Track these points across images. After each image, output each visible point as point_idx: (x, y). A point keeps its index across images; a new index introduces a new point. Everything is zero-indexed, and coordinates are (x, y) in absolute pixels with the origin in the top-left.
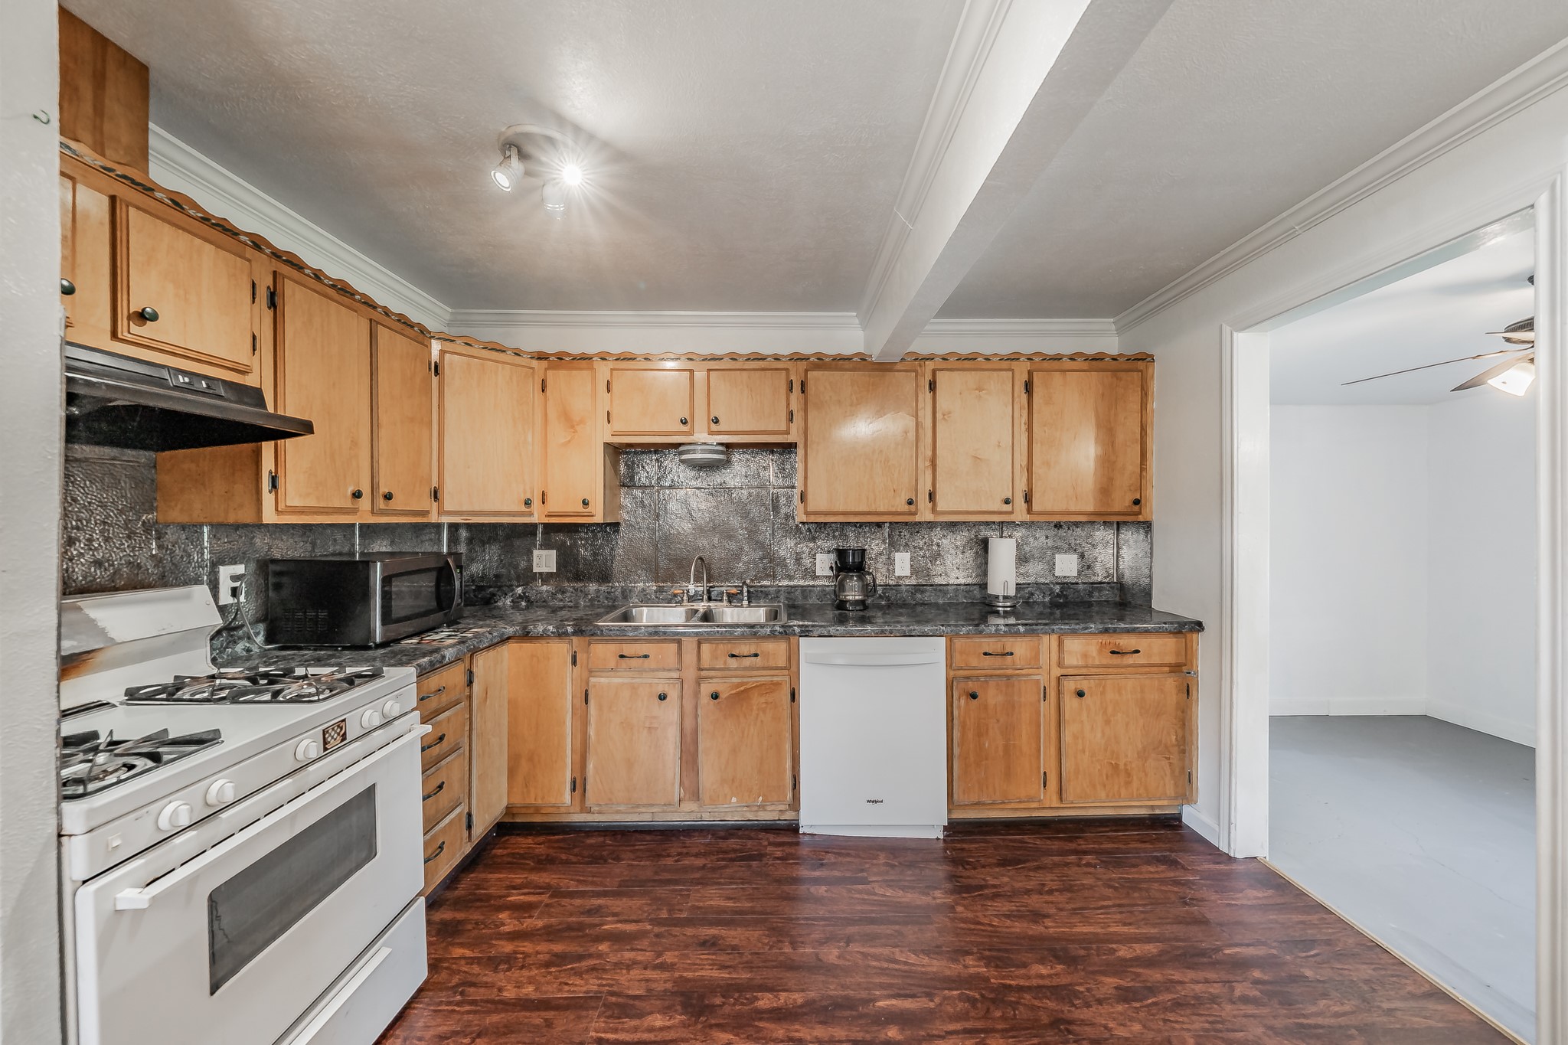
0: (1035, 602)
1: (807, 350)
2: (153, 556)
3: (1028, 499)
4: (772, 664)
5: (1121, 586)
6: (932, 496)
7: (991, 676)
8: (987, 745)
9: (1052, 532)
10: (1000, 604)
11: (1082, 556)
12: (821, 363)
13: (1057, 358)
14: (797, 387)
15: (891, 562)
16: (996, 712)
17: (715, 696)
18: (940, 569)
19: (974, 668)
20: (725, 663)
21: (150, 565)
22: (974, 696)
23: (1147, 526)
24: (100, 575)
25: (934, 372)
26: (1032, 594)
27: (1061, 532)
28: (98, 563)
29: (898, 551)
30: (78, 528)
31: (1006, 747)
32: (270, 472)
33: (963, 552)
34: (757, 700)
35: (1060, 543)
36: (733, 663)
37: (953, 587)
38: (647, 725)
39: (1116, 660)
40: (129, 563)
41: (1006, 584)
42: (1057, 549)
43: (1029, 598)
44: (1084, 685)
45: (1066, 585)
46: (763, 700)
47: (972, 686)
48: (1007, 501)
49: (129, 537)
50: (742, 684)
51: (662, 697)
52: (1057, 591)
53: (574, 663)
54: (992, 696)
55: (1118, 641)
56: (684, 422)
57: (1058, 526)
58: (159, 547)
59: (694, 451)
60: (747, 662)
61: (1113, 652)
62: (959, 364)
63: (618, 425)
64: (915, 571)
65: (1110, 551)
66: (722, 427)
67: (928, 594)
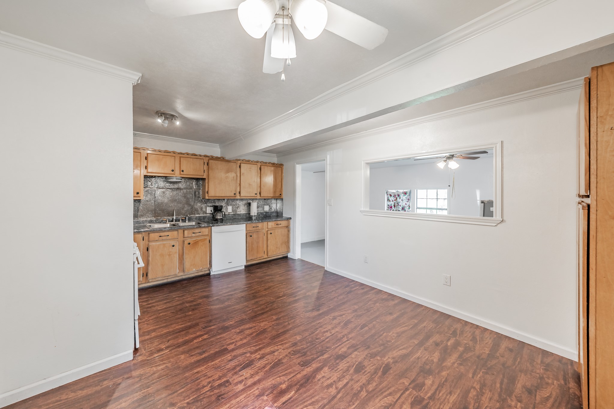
0: (260, 217)
1: (209, 154)
3: (260, 194)
4: (204, 234)
5: (277, 212)
6: (240, 193)
7: (254, 232)
8: (253, 246)
9: (264, 201)
10: (254, 217)
11: (270, 206)
12: (212, 158)
13: (266, 163)
14: (206, 164)
15: (227, 209)
16: (255, 239)
17: (189, 244)
18: (239, 210)
19: (251, 230)
20: (191, 235)
22: (251, 236)
23: (282, 199)
25: (240, 163)
26: (260, 215)
29: (229, 206)
31: (257, 247)
33: (244, 206)
34: (201, 243)
35: (265, 203)
36: (194, 235)
37: (242, 214)
38: (168, 254)
39: (277, 226)
41: (255, 213)
42: (265, 205)
44: (271, 232)
45: (266, 213)
46: (202, 243)
47: (251, 234)
48: (256, 194)
50: (196, 240)
51: (173, 246)
53: (143, 240)
54: (255, 236)
55: (277, 222)
56: (173, 171)
57: (265, 199)
59: (172, 179)
60: (198, 234)
61: (277, 225)
62: (245, 162)
64: (233, 211)
65: (275, 205)
66: (184, 173)
67: (236, 216)
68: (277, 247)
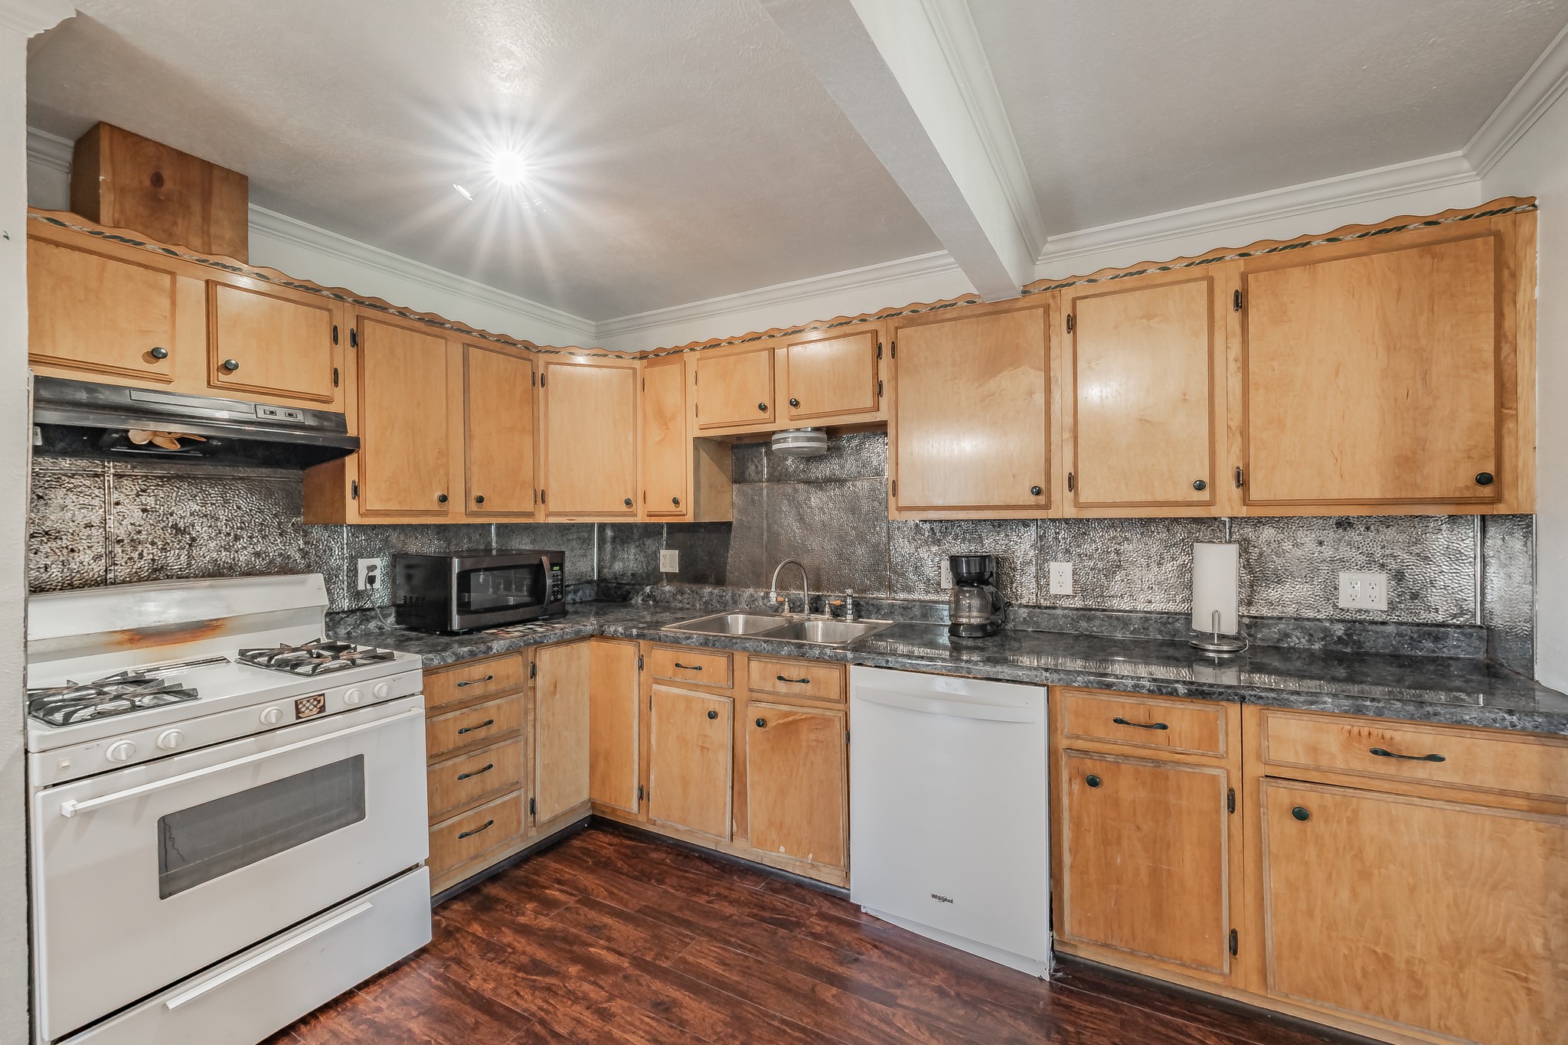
0: (1290, 648)
1: (899, 303)
2: (300, 550)
3: (1242, 479)
4: (823, 694)
5: (1488, 633)
6: (1072, 482)
7: (1127, 757)
8: (1119, 861)
9: (1330, 535)
10: (1211, 647)
11: (1399, 577)
12: (917, 316)
13: (1302, 243)
14: (886, 351)
15: (1042, 575)
16: (1135, 813)
17: (761, 723)
18: (1122, 588)
19: (1100, 740)
20: (774, 686)
21: (298, 556)
22: (1093, 782)
24: (259, 563)
25: (1074, 301)
26: (1287, 635)
27: (1352, 535)
28: (257, 555)
29: (1055, 559)
30: (242, 528)
31: (1155, 873)
32: (354, 482)
33: (1159, 564)
34: (807, 736)
35: (1345, 552)
36: (782, 687)
37: (1141, 615)
38: (700, 744)
39: (1382, 766)
40: (281, 555)
41: (1216, 616)
42: (1344, 564)
43: (1279, 640)
44: (1310, 799)
45: (1356, 625)
46: (813, 736)
47: (1091, 767)
48: (1200, 486)
49: (281, 534)
50: (787, 714)
51: (712, 715)
52: (1340, 633)
53: (641, 667)
54: (1127, 788)
55: (1388, 734)
56: (763, 408)
57: (1344, 524)
58: (306, 543)
60: (798, 688)
61: (1377, 752)
62: (1116, 285)
63: (704, 419)
64: (1080, 588)
66: (801, 410)
67: (1097, 622)
68: (1385, 961)
